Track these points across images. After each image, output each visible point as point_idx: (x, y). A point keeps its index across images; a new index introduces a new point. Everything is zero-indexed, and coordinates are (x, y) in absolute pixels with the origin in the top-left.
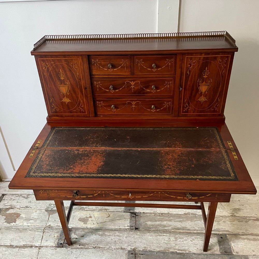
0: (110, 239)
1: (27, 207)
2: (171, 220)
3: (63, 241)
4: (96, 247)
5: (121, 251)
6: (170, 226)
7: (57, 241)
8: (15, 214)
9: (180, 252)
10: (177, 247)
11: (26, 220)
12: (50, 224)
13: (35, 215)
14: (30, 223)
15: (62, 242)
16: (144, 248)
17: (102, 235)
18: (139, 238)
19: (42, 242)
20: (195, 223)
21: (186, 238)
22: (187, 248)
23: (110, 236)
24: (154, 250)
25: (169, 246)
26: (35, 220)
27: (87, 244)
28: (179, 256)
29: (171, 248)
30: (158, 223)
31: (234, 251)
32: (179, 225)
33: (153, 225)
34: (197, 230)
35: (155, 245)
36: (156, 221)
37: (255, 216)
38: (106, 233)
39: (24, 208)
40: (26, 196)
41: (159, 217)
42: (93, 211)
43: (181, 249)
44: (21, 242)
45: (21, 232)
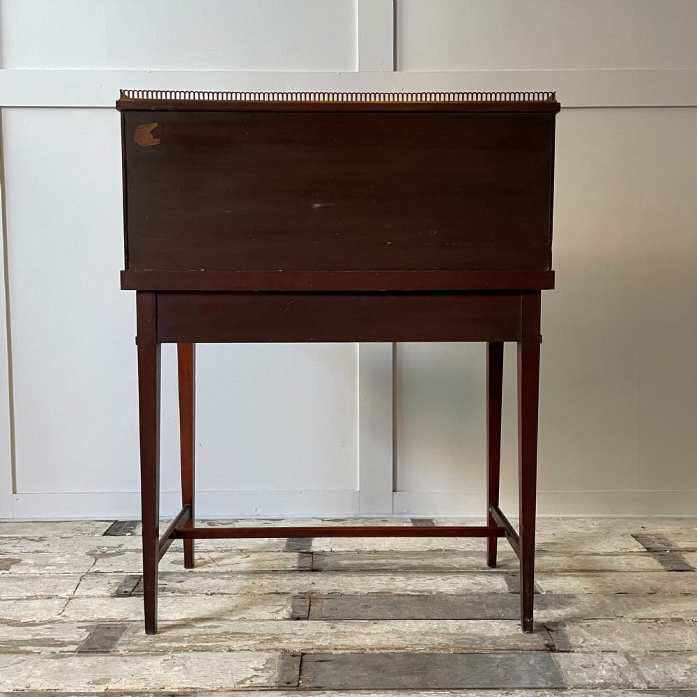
0: (250, 583)
1: (37, 552)
2: (397, 558)
3: (132, 589)
4: (213, 594)
5: (277, 596)
6: (394, 564)
7: (116, 588)
8: (6, 560)
9: (418, 593)
10: (410, 588)
11: (35, 566)
12: (97, 569)
13: (59, 560)
14: (47, 570)
15: (129, 590)
16: (331, 592)
17: (228, 579)
18: (321, 579)
19: (78, 590)
20: (453, 560)
21: (433, 578)
22: (434, 588)
23: (248, 579)
24: (357, 593)
25: (391, 587)
26: (61, 566)
27: (191, 590)
28: (415, 598)
29: (396, 590)
30: (365, 562)
31: (541, 589)
32: (415, 562)
33: (354, 565)
34: (458, 569)
35: (358, 586)
36: (361, 559)
37: (591, 550)
38: (239, 577)
39: (33, 553)
40: (37, 539)
41: (367, 555)
42: (208, 552)
43: (420, 589)
44: (21, 593)
45: (22, 580)
